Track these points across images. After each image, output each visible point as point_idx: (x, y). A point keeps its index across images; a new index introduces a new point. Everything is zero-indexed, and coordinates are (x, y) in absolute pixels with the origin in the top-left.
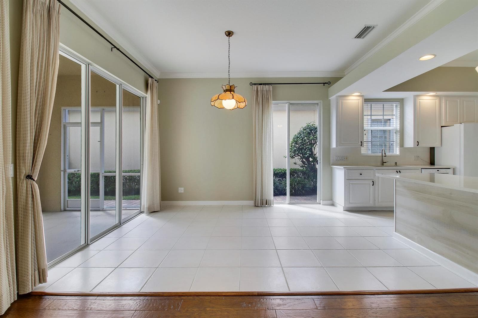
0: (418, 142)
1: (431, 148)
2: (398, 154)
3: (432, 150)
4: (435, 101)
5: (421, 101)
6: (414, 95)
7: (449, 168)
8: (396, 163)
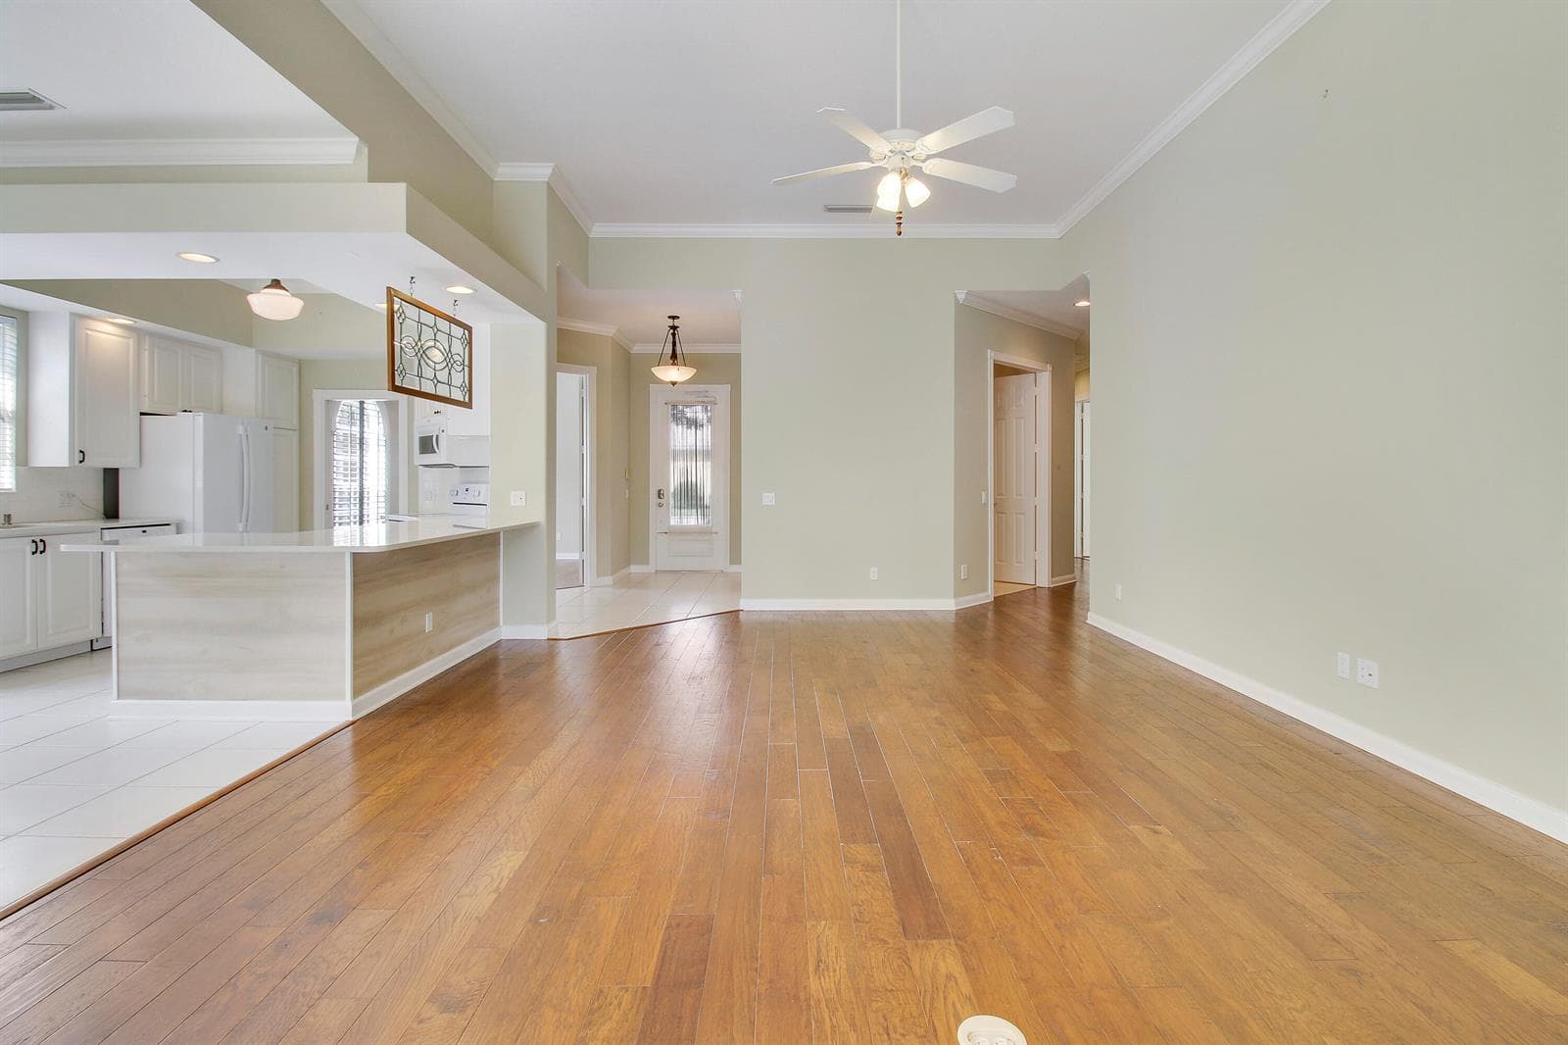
0: (81, 452)
1: (106, 470)
3: (111, 477)
4: (126, 340)
5: (89, 332)
6: (72, 311)
7: (166, 525)
8: (8, 518)
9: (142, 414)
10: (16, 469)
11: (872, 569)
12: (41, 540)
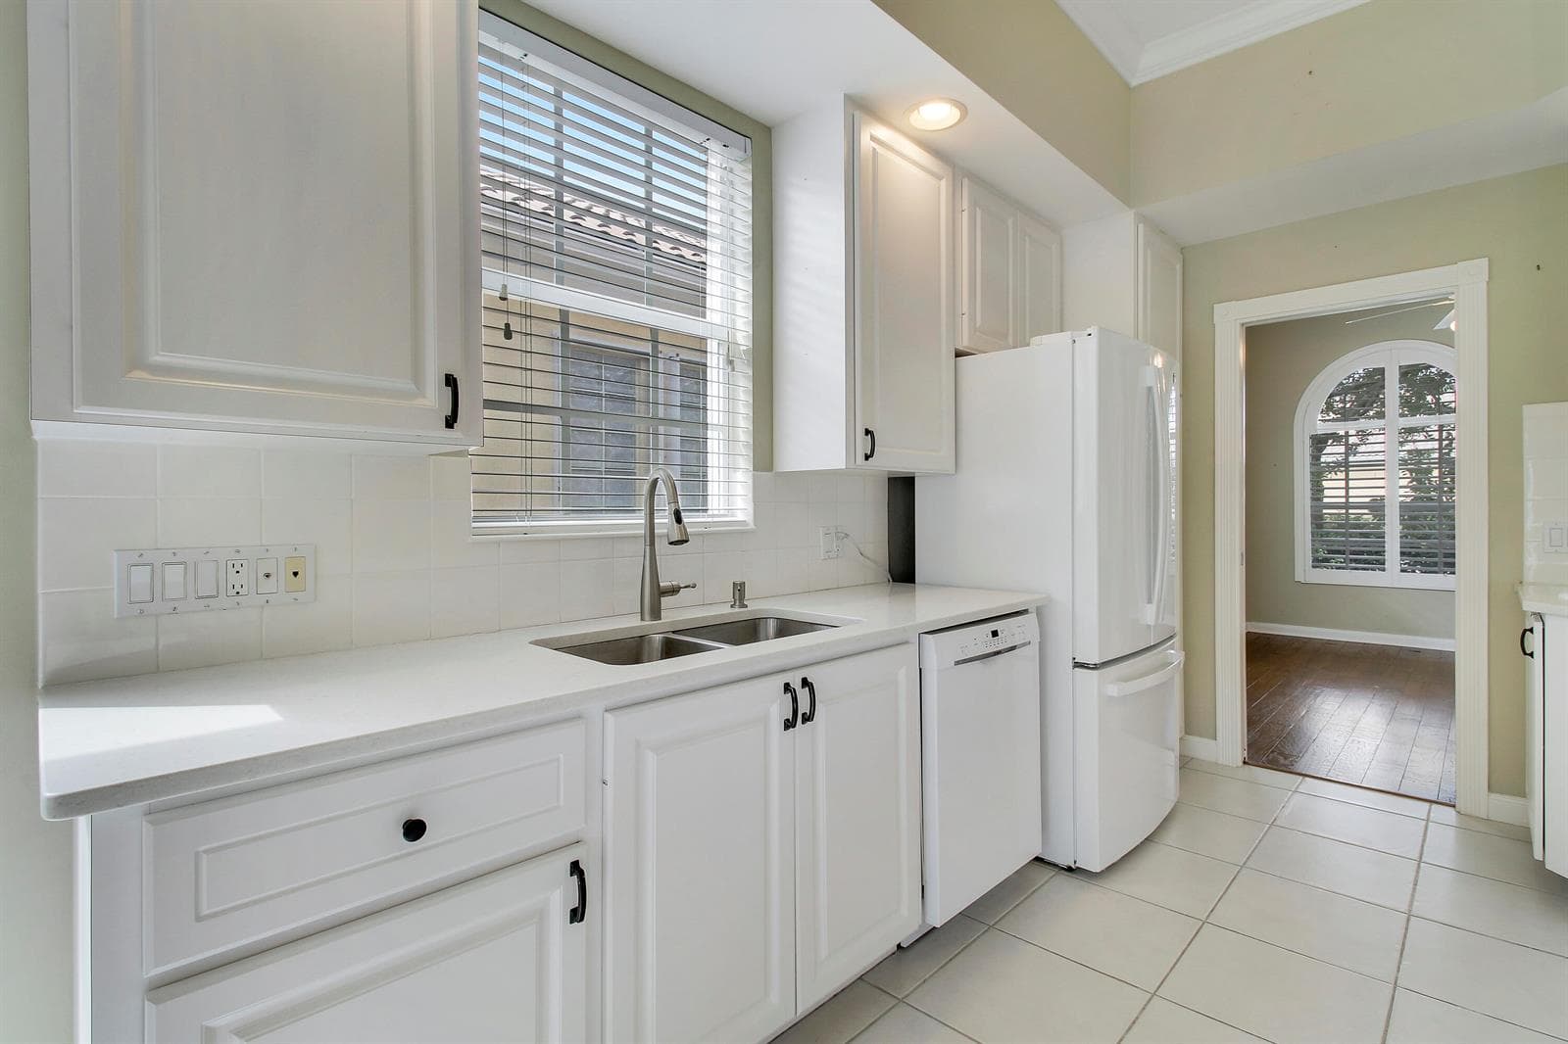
0: (867, 432)
1: (893, 481)
2: (740, 516)
3: (902, 488)
4: (935, 183)
6: (850, 92)
7: (1025, 612)
8: (739, 589)
9: (958, 353)
10: (754, 475)
12: (805, 682)
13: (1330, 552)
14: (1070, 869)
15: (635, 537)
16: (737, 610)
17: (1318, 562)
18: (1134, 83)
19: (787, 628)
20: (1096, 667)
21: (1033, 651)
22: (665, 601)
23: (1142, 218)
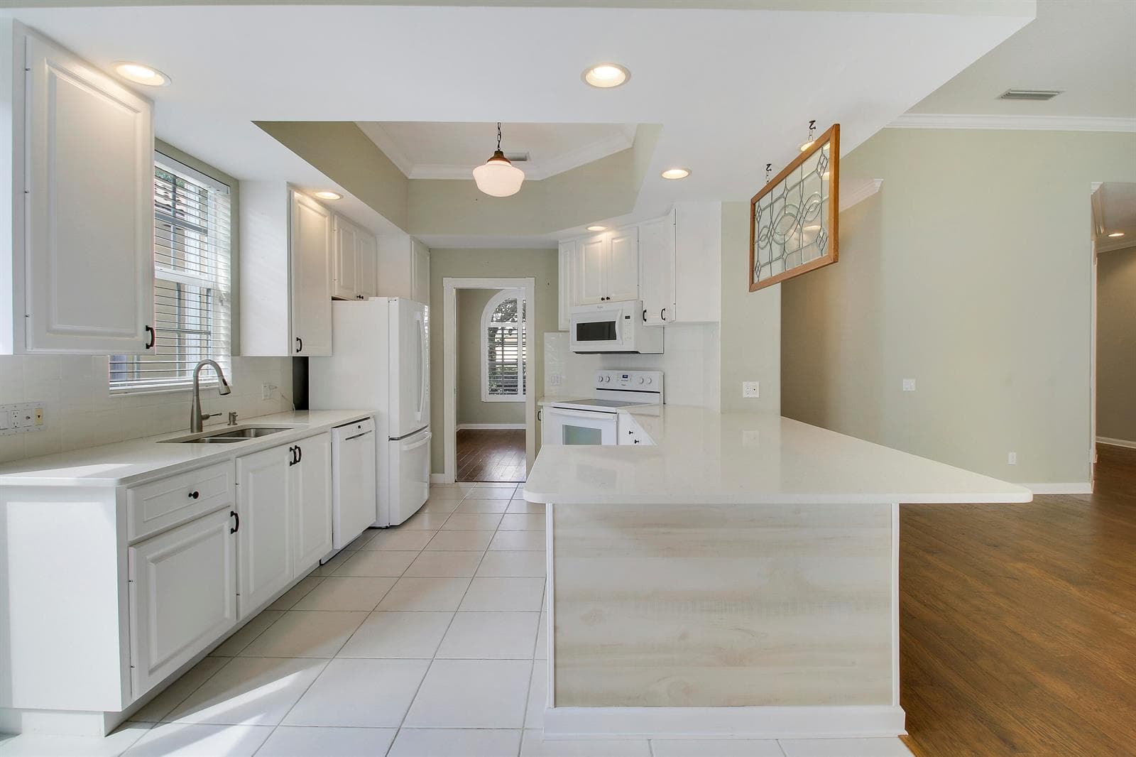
0: (298, 340)
1: (299, 359)
3: (303, 364)
4: (323, 218)
5: (301, 206)
6: (289, 181)
7: (369, 418)
8: (233, 417)
9: (334, 299)
10: (232, 360)
11: (1010, 454)
12: (296, 447)
13: (498, 386)
14: (387, 528)
15: (190, 391)
16: (232, 426)
17: (493, 391)
18: (410, 178)
19: (259, 433)
20: (398, 439)
21: (372, 435)
22: (204, 422)
23: (413, 239)
